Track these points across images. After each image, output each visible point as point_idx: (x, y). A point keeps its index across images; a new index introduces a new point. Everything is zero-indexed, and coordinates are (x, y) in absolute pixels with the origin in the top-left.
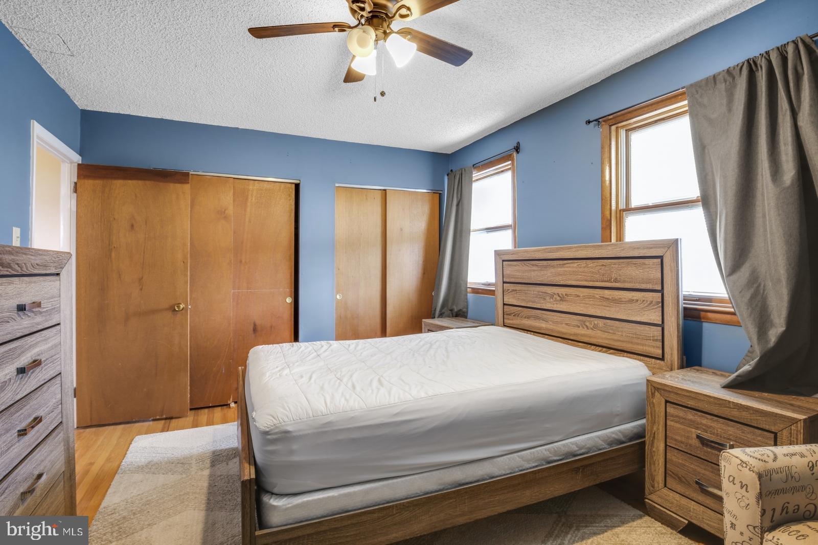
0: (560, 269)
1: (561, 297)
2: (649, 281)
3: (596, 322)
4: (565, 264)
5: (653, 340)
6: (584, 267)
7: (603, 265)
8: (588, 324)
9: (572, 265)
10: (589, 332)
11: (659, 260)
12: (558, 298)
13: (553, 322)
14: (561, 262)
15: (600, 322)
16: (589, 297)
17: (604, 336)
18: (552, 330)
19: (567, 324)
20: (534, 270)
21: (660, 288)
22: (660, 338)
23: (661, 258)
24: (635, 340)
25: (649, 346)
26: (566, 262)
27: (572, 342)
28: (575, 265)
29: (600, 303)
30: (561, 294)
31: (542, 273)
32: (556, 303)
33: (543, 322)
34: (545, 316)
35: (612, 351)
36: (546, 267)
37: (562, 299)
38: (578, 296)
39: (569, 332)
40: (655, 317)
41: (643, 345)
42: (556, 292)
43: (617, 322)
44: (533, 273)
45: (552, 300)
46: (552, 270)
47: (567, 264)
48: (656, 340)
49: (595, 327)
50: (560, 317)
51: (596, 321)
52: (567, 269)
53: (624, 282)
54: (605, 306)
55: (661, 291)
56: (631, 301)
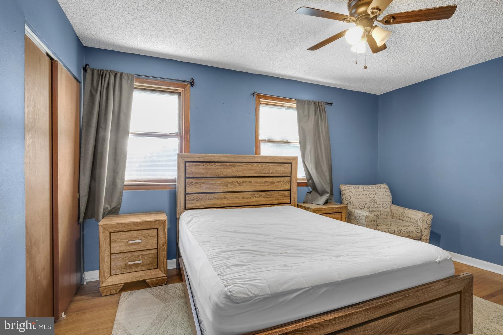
0: (239, 168)
1: (239, 184)
2: (286, 173)
3: (261, 194)
4: (243, 165)
5: (287, 197)
6: (255, 167)
7: (265, 166)
8: (256, 195)
9: (247, 166)
10: (257, 199)
12: (237, 184)
13: (233, 199)
14: (240, 164)
15: (263, 194)
16: (258, 182)
17: (265, 200)
18: (232, 203)
19: (243, 198)
20: (218, 169)
21: (290, 175)
22: (290, 195)
23: (291, 163)
24: (280, 198)
25: (285, 199)
27: (247, 207)
28: (250, 166)
29: (263, 184)
30: (240, 182)
31: (225, 170)
32: (236, 187)
33: (225, 200)
34: (227, 196)
35: (269, 206)
36: (228, 167)
37: (240, 184)
38: (251, 182)
39: (244, 202)
40: (287, 187)
41: (283, 199)
42: (236, 181)
43: (272, 192)
44: (217, 170)
45: (232, 186)
46: (234, 168)
47: (244, 165)
48: (288, 196)
49: (261, 196)
50: (238, 195)
51: (261, 193)
52: (244, 168)
53: (276, 173)
54: (266, 185)
55: (291, 177)
56: (278, 182)
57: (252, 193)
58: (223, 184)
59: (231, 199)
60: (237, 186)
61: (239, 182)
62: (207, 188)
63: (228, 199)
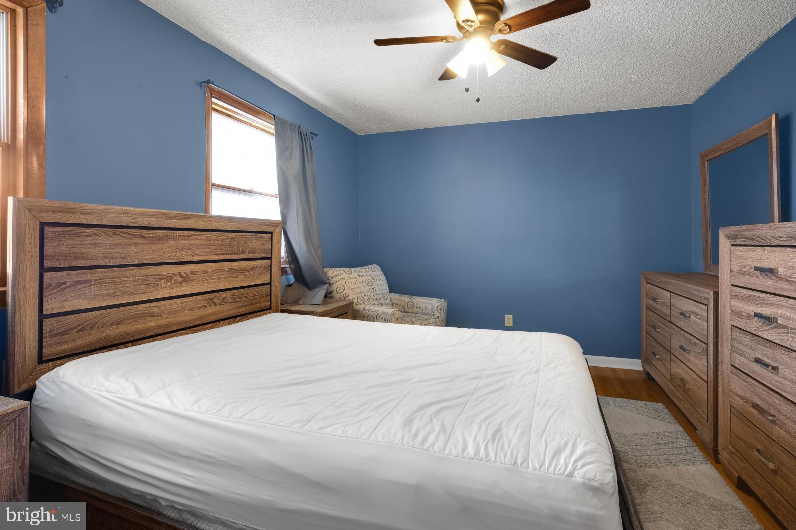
0: (183, 242)
1: (183, 278)
2: (264, 251)
3: (224, 296)
4: (191, 236)
6: (214, 240)
7: (232, 238)
8: (216, 300)
9: (200, 237)
10: (218, 308)
11: (270, 235)
12: (180, 279)
13: (170, 313)
14: (185, 233)
15: (228, 295)
16: (219, 271)
17: (231, 307)
18: (168, 325)
19: (191, 309)
20: (137, 244)
21: (270, 256)
22: (269, 293)
23: (271, 233)
24: (255, 301)
25: (263, 302)
26: (192, 233)
27: (199, 328)
28: (204, 237)
29: (228, 276)
30: (184, 273)
31: (154, 247)
32: (176, 287)
33: (153, 318)
34: (156, 310)
35: (238, 318)
36: (160, 239)
37: (185, 279)
38: (206, 272)
39: (194, 317)
40: (265, 279)
41: (259, 303)
42: (176, 272)
43: (242, 290)
44: (133, 248)
45: (169, 284)
46: (172, 243)
47: (194, 235)
48: (266, 296)
49: (224, 301)
50: (181, 303)
51: (224, 294)
52: (193, 242)
53: (249, 253)
54: (233, 277)
55: (270, 258)
56: (253, 269)
57: (208, 296)
58: (148, 281)
59: (165, 316)
60: (179, 283)
61: (183, 275)
62: (109, 295)
63: (158, 316)
